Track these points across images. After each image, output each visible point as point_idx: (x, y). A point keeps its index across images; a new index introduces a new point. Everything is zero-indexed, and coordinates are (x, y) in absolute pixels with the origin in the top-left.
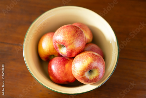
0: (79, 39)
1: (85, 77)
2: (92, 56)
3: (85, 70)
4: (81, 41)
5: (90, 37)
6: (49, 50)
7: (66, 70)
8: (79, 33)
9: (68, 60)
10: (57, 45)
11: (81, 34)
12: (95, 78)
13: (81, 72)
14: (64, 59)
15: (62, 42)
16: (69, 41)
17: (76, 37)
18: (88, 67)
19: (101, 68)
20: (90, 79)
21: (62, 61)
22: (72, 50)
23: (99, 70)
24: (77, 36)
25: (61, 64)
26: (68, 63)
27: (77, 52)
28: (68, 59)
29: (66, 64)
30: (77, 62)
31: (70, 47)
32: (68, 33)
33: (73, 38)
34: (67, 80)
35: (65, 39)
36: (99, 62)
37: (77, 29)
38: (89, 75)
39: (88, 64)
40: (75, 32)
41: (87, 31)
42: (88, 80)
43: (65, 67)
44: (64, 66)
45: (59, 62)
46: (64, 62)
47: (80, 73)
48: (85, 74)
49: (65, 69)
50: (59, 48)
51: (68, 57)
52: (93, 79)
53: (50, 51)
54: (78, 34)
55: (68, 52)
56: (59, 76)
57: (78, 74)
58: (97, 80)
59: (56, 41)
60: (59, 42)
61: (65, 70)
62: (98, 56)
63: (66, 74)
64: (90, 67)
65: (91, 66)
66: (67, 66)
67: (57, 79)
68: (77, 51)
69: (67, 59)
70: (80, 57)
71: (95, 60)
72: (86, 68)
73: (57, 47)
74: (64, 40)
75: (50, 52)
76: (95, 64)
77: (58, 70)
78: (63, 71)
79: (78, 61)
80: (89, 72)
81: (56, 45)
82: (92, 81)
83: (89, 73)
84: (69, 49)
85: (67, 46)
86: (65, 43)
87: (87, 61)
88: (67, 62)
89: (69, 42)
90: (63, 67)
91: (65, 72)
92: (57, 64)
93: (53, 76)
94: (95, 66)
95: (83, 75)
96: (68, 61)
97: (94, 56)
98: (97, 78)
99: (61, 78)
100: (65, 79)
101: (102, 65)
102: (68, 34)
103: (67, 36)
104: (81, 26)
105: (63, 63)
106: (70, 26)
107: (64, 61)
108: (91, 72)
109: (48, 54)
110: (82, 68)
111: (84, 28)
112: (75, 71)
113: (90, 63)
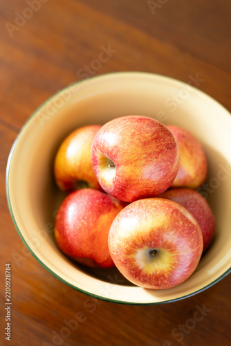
0: (157, 158)
1: (134, 260)
2: (172, 214)
3: (140, 244)
4: (161, 166)
5: (197, 174)
6: (78, 164)
7: (99, 228)
8: (163, 143)
9: (115, 207)
10: (99, 155)
11: (168, 148)
12: (159, 275)
13: (127, 243)
14: (105, 201)
15: (110, 149)
16: (127, 153)
17: (149, 151)
18: (150, 236)
19: (186, 254)
20: (144, 271)
21: (98, 201)
22: (126, 180)
23: (178, 258)
24: (154, 149)
25: (91, 208)
26: (111, 214)
27: (140, 190)
28: (117, 204)
29: (104, 213)
30: (129, 214)
31: (126, 170)
32: (134, 133)
33: (140, 150)
34: (91, 255)
35: (121, 146)
36: (183, 237)
37: (161, 134)
38: (146, 261)
39: (153, 231)
40: (154, 137)
41: (195, 155)
42: (140, 271)
43: (100, 219)
44: (98, 216)
45: (88, 202)
46: (103, 206)
47: (123, 244)
48: (135, 252)
49: (96, 223)
50: (100, 164)
51: (114, 196)
52: (153, 275)
53: (80, 168)
54: (157, 146)
55: (117, 181)
56: (75, 235)
57: (119, 247)
58: (162, 281)
59: (98, 145)
60: (104, 147)
61: (95, 226)
62: (187, 221)
63: (93, 238)
64: (154, 240)
65: (158, 236)
66: (105, 218)
67: (67, 241)
68: (141, 188)
69: (113, 202)
70: (141, 206)
71: (174, 227)
72: (142, 238)
73: (96, 161)
74: (116, 147)
75: (80, 171)
76: (171, 237)
77: (78, 220)
78: (88, 228)
79: (131, 211)
80: (151, 252)
81: (96, 154)
82: (149, 279)
83: (148, 256)
84: (120, 175)
85: (118, 166)
86: (115, 156)
87: (151, 221)
88: (110, 210)
89: (126, 157)
90: (93, 218)
91: (94, 231)
92: (82, 205)
93: (62, 230)
94: (170, 241)
95: (129, 252)
96: (112, 209)
97: (177, 214)
98: (163, 276)
99: (77, 244)
100: (85, 249)
101: (192, 247)
102: (133, 135)
103: (128, 139)
104: (184, 137)
105: (99, 208)
106: (148, 120)
107: (103, 203)
108: (154, 254)
109: (73, 175)
110: (134, 234)
111: (189, 144)
112: (113, 235)
113: (159, 229)
